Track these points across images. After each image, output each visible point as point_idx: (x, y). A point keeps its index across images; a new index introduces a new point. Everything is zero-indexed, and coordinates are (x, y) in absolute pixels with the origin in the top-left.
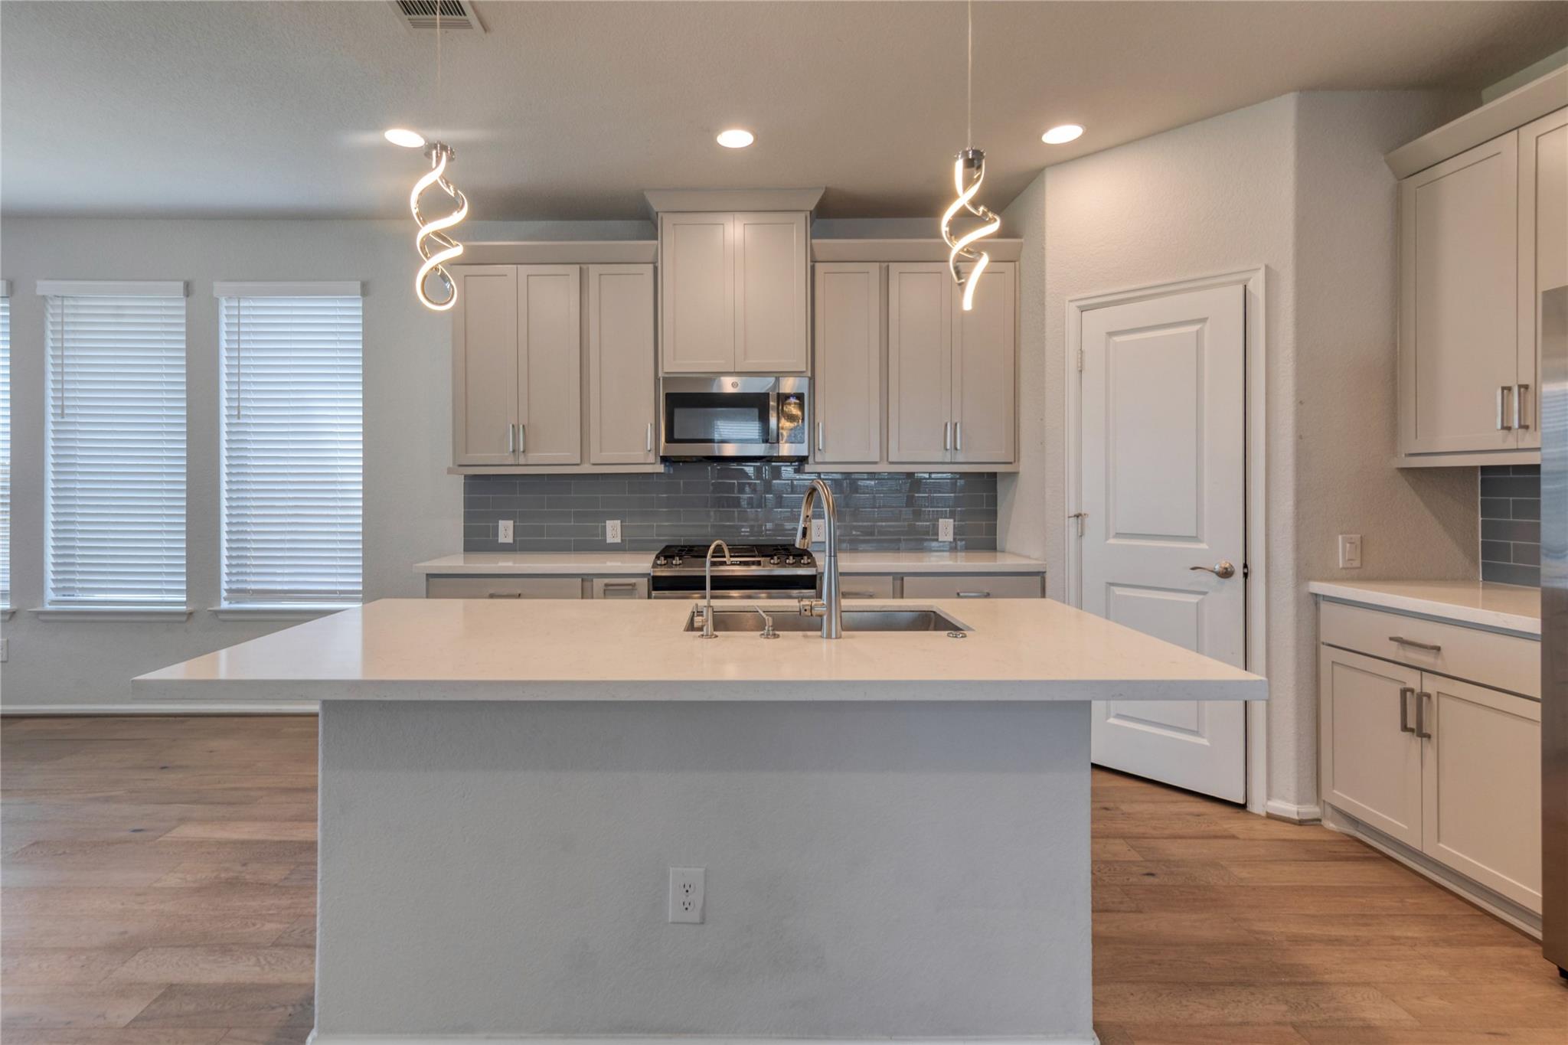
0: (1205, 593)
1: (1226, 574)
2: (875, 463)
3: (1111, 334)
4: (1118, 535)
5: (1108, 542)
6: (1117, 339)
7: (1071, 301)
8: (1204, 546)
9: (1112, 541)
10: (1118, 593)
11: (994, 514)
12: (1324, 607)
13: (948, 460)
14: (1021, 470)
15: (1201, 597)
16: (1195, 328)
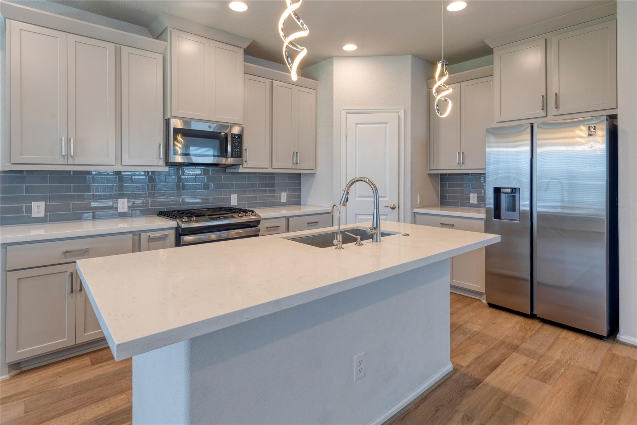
0: (387, 215)
1: (393, 208)
2: (267, 168)
3: (357, 124)
4: (360, 197)
5: (356, 199)
6: (359, 126)
7: (343, 109)
8: (387, 199)
9: (357, 199)
10: (359, 217)
11: (299, 190)
12: (418, 216)
13: (294, 168)
14: (317, 172)
15: (386, 216)
16: (384, 125)
